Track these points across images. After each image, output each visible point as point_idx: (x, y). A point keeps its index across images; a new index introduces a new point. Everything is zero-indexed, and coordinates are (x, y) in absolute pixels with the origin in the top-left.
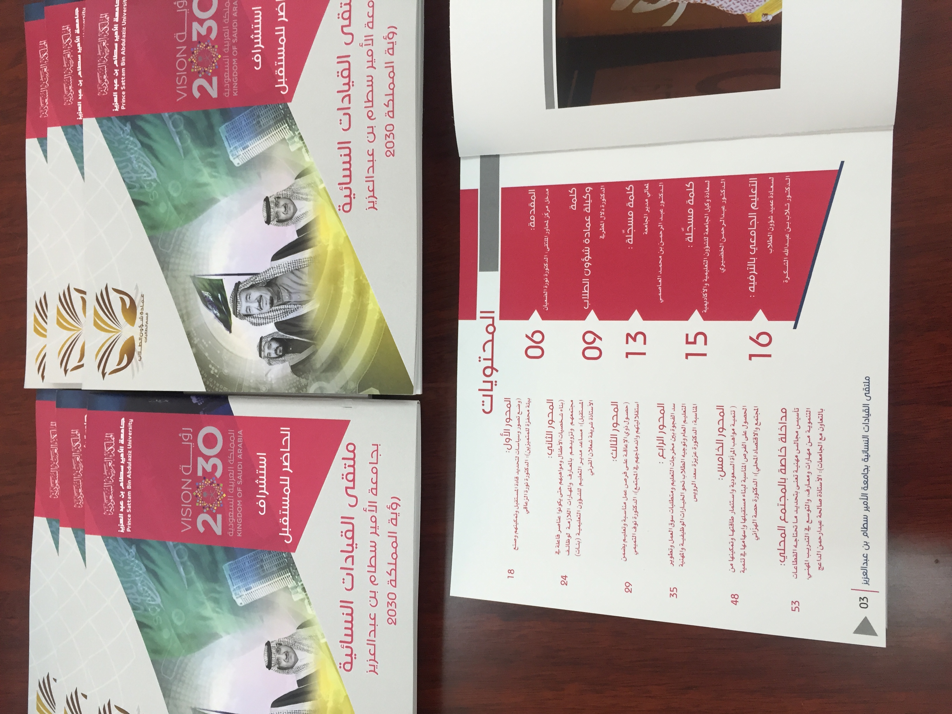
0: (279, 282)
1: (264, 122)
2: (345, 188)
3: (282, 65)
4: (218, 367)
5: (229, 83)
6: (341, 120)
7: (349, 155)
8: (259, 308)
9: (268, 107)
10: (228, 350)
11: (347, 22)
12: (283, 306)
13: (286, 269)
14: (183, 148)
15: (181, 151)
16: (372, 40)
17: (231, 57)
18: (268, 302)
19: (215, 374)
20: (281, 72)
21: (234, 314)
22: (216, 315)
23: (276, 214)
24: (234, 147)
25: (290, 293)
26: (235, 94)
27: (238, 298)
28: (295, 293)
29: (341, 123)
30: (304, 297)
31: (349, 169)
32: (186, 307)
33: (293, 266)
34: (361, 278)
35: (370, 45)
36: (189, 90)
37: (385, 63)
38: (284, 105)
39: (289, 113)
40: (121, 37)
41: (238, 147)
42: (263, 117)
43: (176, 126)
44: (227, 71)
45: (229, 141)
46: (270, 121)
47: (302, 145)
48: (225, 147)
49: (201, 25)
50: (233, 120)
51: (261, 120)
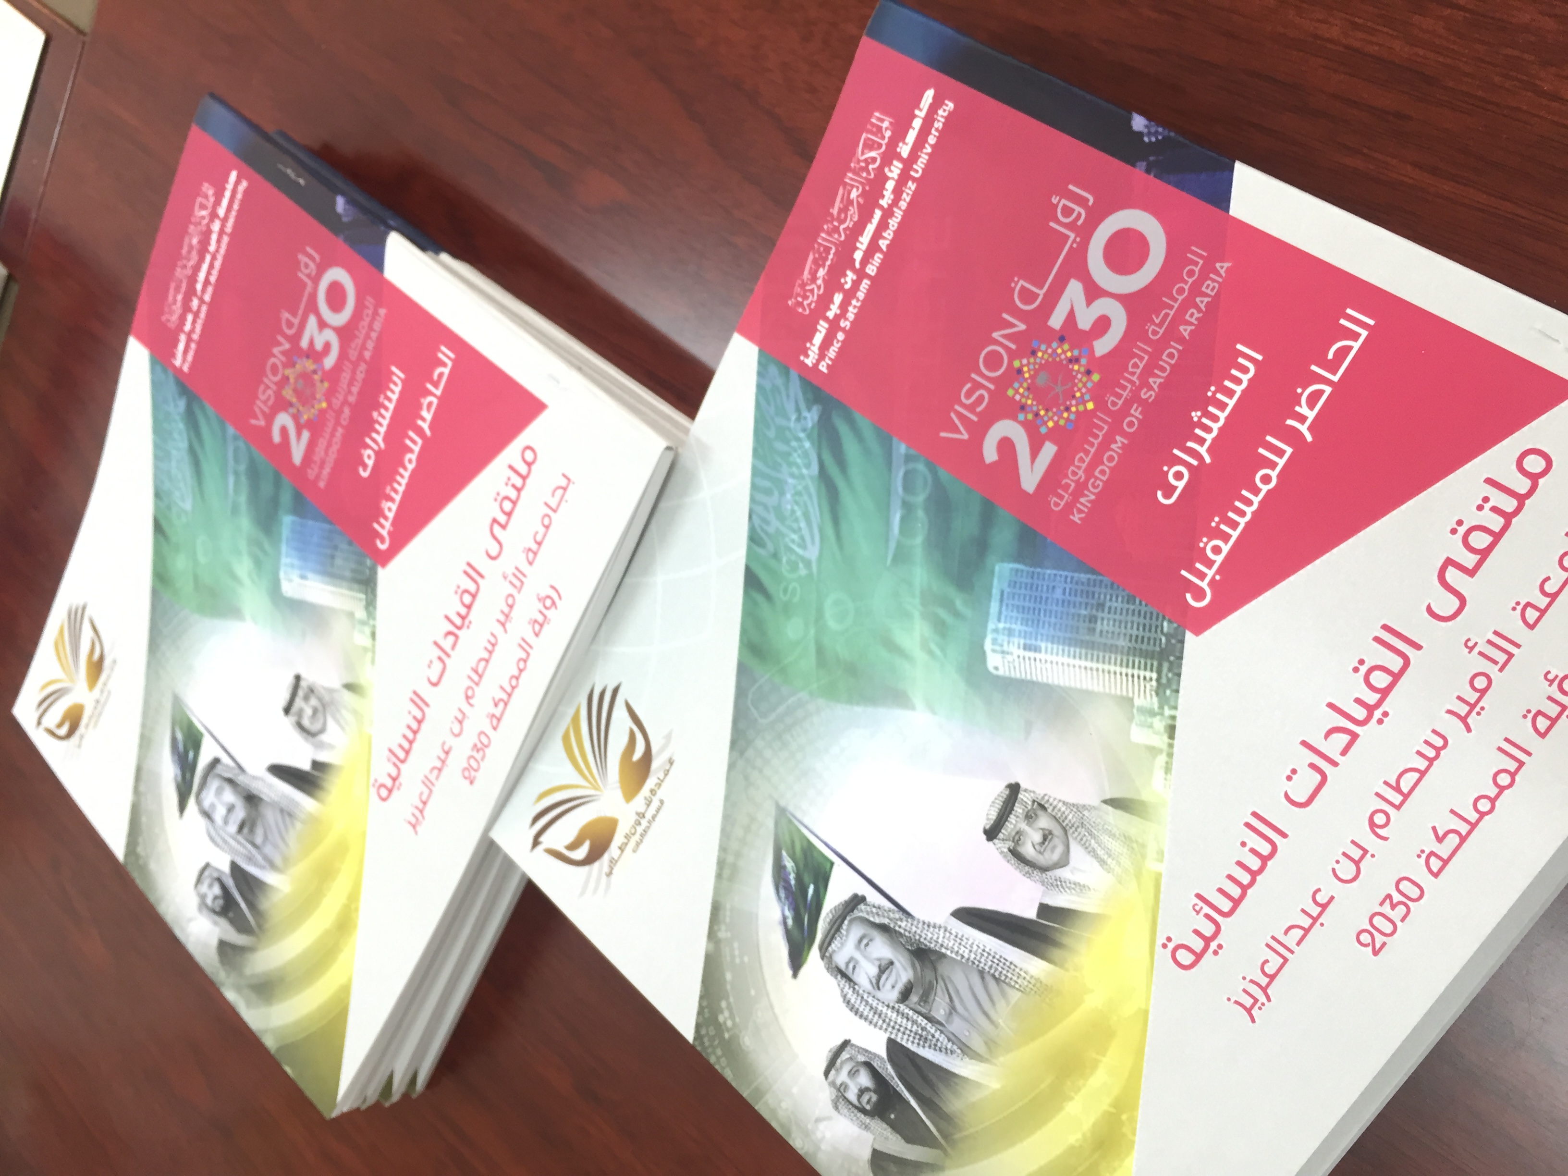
0: (943, 968)
1: (1105, 628)
2: (1207, 916)
3: (1230, 536)
4: (737, 1020)
5: (1077, 482)
6: (1294, 771)
7: (1264, 859)
8: (874, 981)
9: (1134, 603)
10: (771, 1006)
12: (925, 1021)
13: (973, 956)
14: (899, 545)
15: (892, 545)
16: (1511, 656)
17: (1116, 429)
18: (900, 986)
19: (723, 1027)
20: (1217, 550)
21: (821, 948)
22: (785, 919)
23: (1017, 833)
24: (1008, 625)
25: (953, 1008)
26: (1076, 518)
27: (845, 926)
28: (966, 1020)
29: (1289, 778)
30: (976, 1043)
31: (1243, 885)
32: (738, 855)
33: (990, 963)
34: (1124, 1117)
35: (1496, 663)
36: (979, 431)
37: (1507, 740)
38: (1176, 629)
39: (1178, 654)
40: (895, 202)
41: (1017, 633)
42: (1111, 616)
43: (908, 487)
44: (1087, 453)
45: (1004, 608)
46: (1122, 636)
47: (1165, 747)
48: (987, 614)
49: (1090, 300)
50: (1038, 570)
51: (1103, 619)
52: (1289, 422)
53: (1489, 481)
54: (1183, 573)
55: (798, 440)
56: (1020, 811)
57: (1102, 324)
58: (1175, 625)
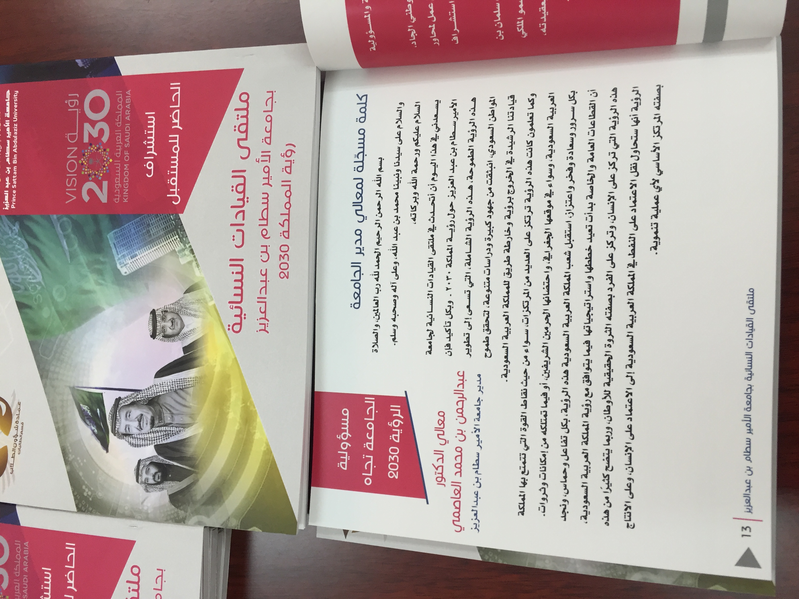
0: (162, 401)
1: (154, 231)
2: (236, 307)
3: (175, 174)
4: (92, 489)
5: (120, 188)
6: (234, 236)
7: (241, 273)
8: (138, 428)
9: (158, 217)
10: (103, 471)
11: (243, 136)
12: (165, 427)
13: (169, 387)
14: (70, 252)
15: (68, 254)
16: (269, 156)
17: (123, 163)
18: (149, 421)
19: (88, 497)
20: (174, 181)
21: (112, 432)
22: (93, 431)
23: (162, 328)
24: (122, 254)
25: (172, 413)
26: (126, 201)
27: (118, 415)
28: (178, 414)
29: (234, 240)
30: (187, 420)
31: (241, 288)
32: (63, 420)
33: (177, 385)
34: (248, 404)
35: (267, 161)
36: (78, 193)
37: (282, 181)
38: (175, 216)
39: (180, 224)
40: (13, 134)
41: (126, 255)
42: (154, 226)
43: (63, 228)
44: (118, 176)
45: (117, 249)
46: (161, 231)
47: (193, 259)
48: (113, 255)
49: (93, 126)
50: (122, 227)
51: (151, 229)
52: (173, 127)
53: (236, 110)
54: (168, 196)
55: (15, 239)
56: (159, 319)
57: (101, 132)
58: (174, 215)
